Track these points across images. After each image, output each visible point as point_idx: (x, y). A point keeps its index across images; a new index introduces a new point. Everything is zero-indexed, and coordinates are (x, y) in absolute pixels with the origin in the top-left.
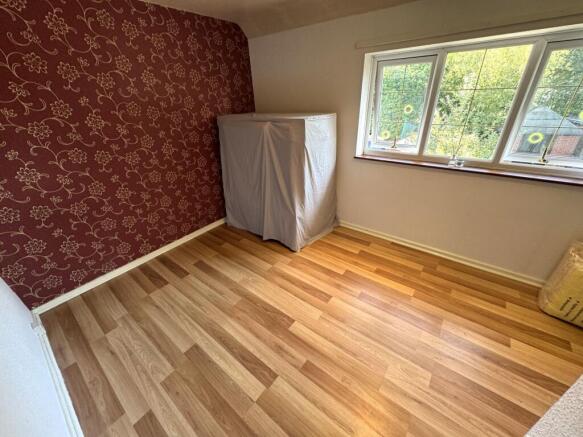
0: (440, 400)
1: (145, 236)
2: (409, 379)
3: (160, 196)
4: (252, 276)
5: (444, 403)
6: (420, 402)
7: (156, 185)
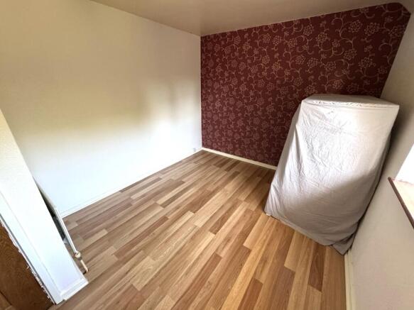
0: (122, 288)
1: (240, 147)
2: (142, 272)
3: (255, 132)
4: (231, 193)
5: (120, 290)
6: (127, 273)
7: (255, 126)
